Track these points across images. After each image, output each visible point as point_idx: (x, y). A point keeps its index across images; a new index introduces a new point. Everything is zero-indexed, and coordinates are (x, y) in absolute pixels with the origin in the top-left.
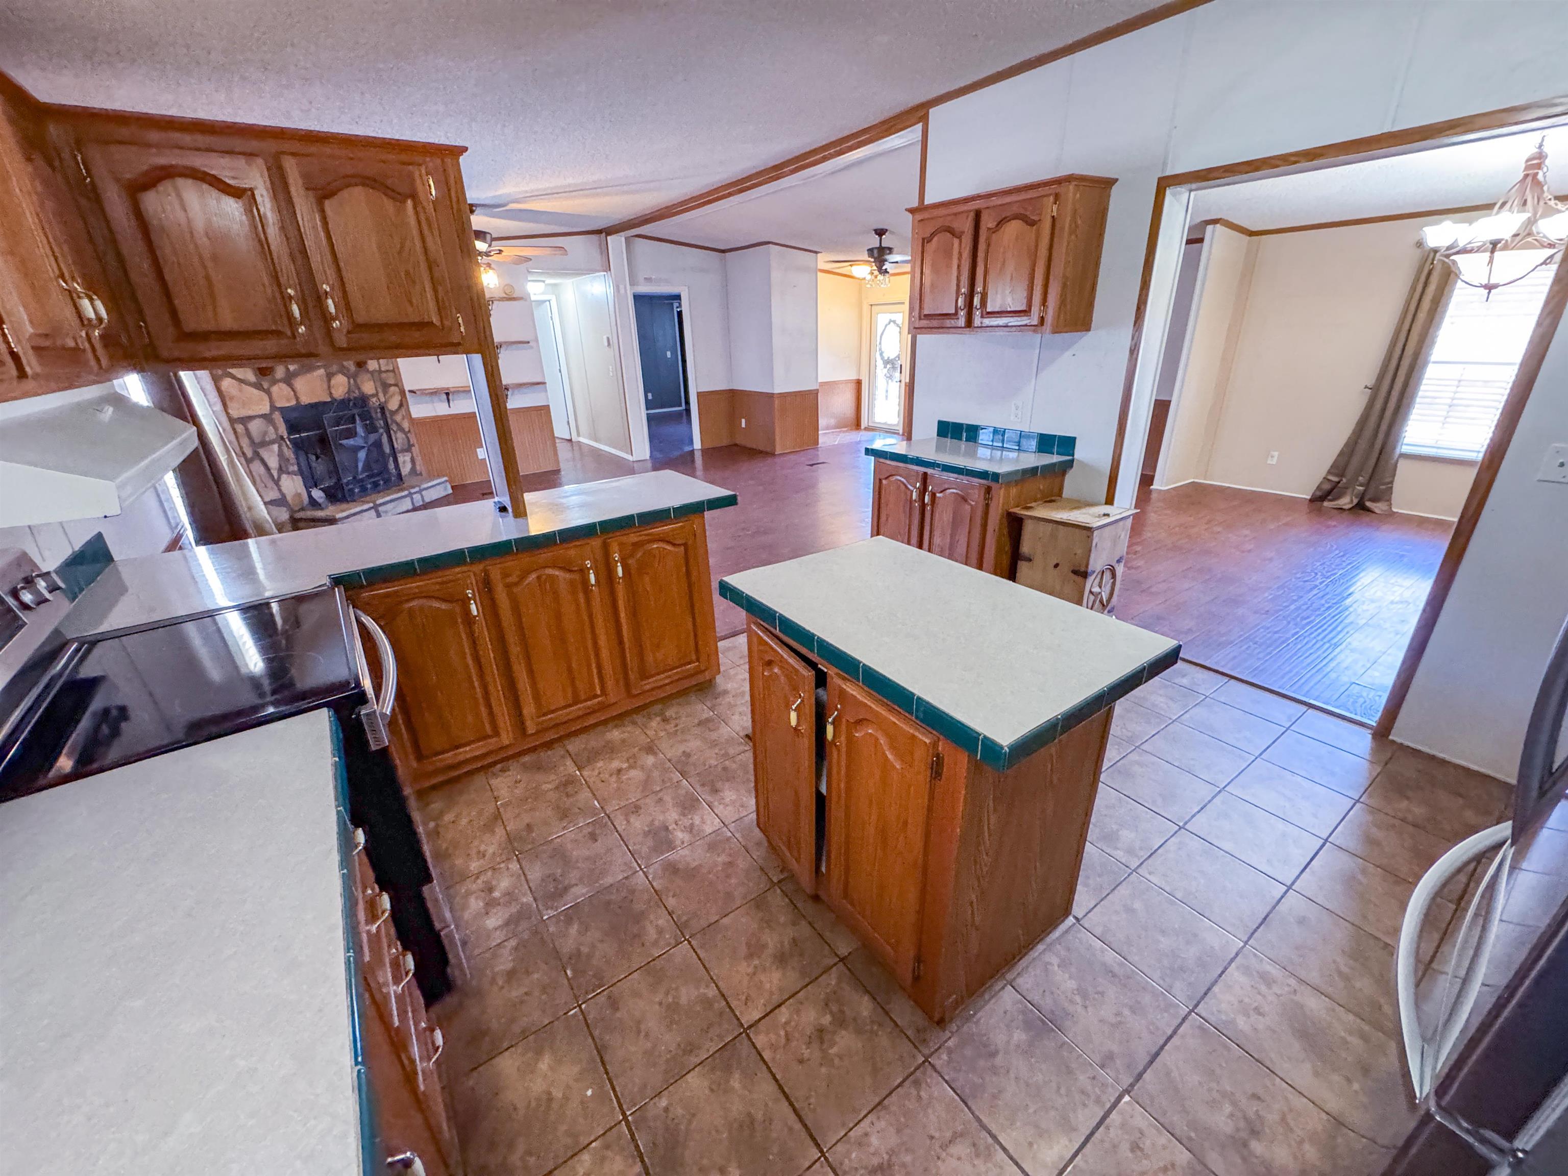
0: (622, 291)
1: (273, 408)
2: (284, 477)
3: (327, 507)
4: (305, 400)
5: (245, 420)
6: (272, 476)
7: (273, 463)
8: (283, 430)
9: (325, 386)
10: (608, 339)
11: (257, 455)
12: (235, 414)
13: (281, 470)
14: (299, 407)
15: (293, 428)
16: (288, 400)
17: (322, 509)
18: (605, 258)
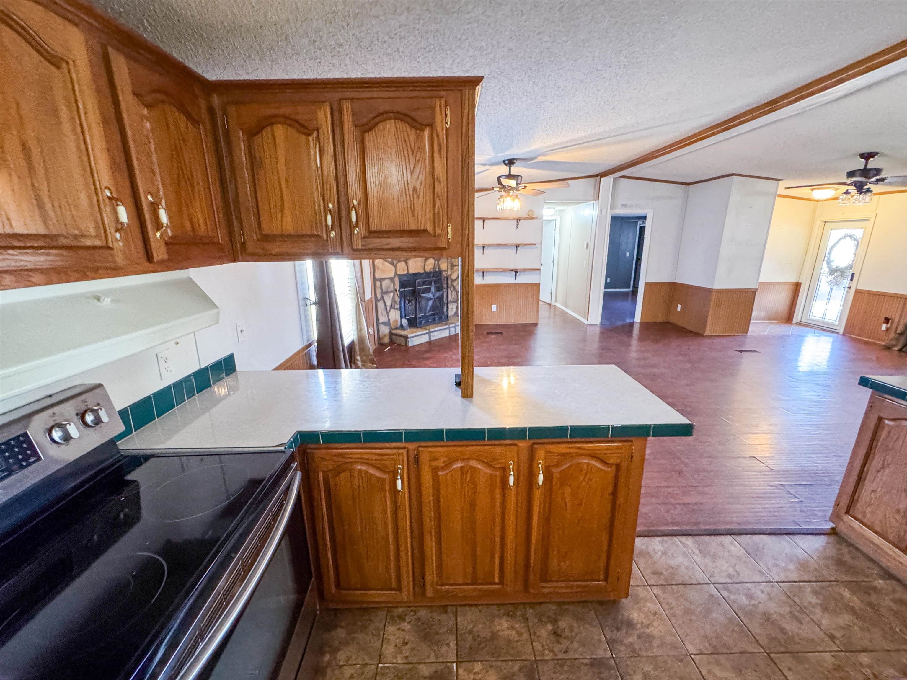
0: (604, 213)
1: (396, 274)
2: (392, 310)
3: (407, 329)
4: (411, 271)
5: (381, 280)
6: (386, 309)
7: (389, 303)
8: (397, 287)
9: (423, 264)
10: (588, 244)
11: (382, 298)
12: (377, 276)
13: (392, 307)
14: (408, 275)
15: (403, 285)
16: (403, 271)
17: (404, 330)
18: (596, 192)
